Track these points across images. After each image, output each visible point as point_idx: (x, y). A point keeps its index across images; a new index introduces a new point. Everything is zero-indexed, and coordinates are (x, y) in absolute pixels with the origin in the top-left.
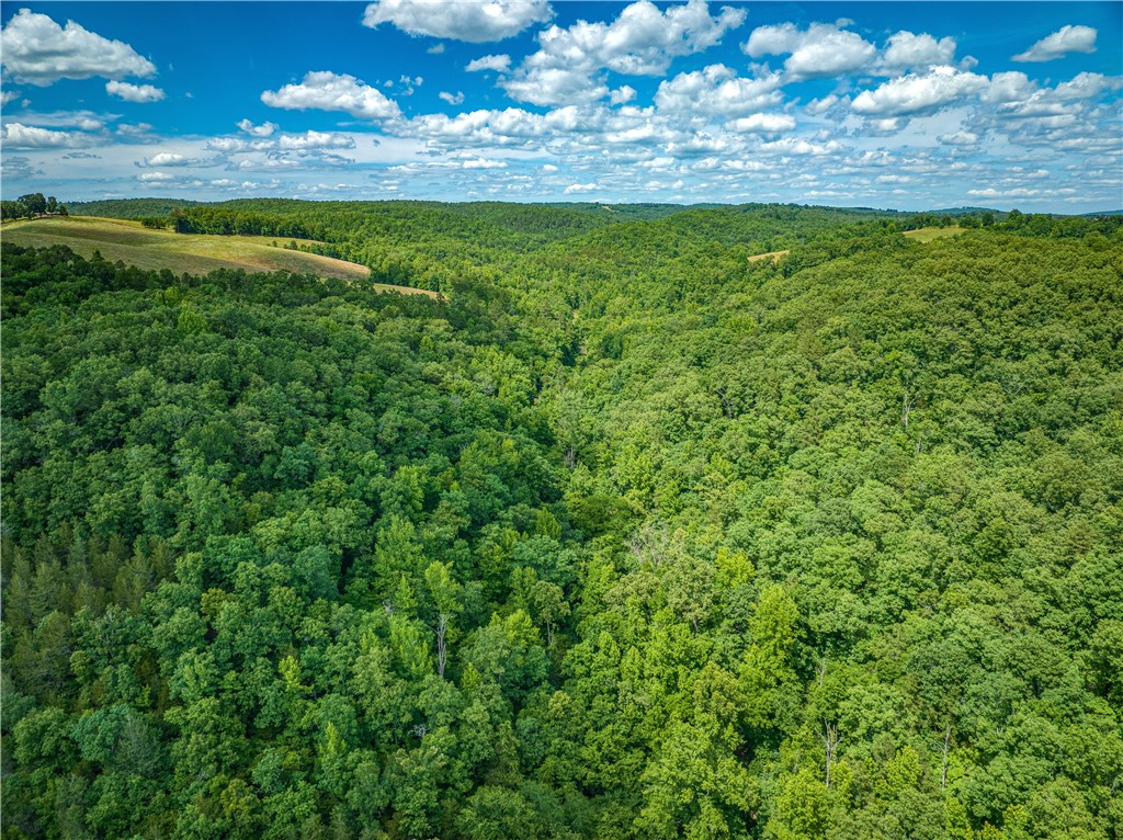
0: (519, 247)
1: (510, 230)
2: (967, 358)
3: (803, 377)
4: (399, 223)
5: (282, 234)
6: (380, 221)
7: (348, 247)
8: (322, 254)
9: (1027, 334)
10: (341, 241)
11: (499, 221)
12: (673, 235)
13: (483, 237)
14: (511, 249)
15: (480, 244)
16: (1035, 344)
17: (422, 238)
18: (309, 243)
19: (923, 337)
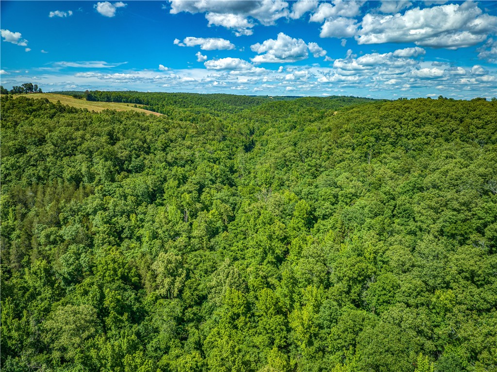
0: (230, 111)
1: (228, 105)
2: (394, 139)
3: (330, 146)
4: (180, 100)
5: (131, 102)
6: (172, 99)
7: (158, 107)
8: (147, 109)
9: (418, 130)
10: (155, 105)
11: (223, 101)
12: (296, 106)
13: (216, 107)
14: (228, 112)
15: (215, 110)
16: (420, 134)
17: (190, 106)
18: (142, 106)
19: (377, 131)
